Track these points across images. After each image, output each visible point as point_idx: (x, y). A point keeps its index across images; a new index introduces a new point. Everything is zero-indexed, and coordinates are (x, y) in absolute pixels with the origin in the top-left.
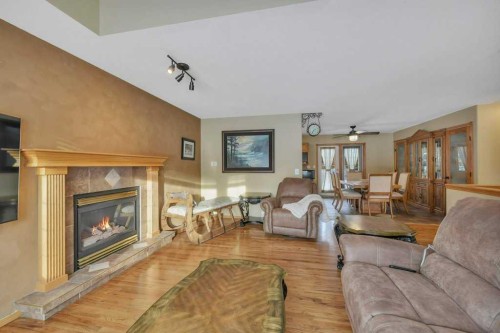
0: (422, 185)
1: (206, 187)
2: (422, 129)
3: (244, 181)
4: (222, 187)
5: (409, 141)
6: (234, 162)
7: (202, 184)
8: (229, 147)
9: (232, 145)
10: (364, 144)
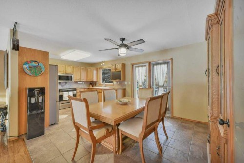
10: (172, 59)
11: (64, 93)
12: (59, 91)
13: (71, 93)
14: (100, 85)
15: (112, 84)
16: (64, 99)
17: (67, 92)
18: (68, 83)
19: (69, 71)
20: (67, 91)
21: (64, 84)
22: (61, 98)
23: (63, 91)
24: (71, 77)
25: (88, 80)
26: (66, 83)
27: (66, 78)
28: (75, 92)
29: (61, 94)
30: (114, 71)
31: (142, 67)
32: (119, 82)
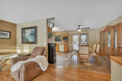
0: (108, 50)
1: (18, 49)
2: (109, 25)
3: (28, 47)
4: (22, 49)
5: (104, 31)
6: (25, 40)
7: (17, 48)
8: (23, 34)
9: (24, 33)
10: (88, 33)
30: (64, 36)
31: (76, 35)
32: (66, 41)
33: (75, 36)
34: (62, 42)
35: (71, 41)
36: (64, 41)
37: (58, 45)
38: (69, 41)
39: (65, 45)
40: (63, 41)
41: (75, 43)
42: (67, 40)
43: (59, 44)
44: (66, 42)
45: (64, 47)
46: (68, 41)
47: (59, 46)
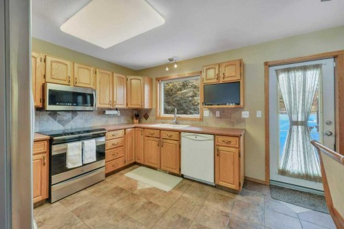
11: (69, 145)
12: (51, 142)
13: (91, 145)
14: (159, 119)
15: (197, 116)
16: (69, 166)
17: (79, 144)
18: (80, 115)
19: (84, 79)
20: (79, 139)
21: (69, 115)
22: (57, 164)
23: (65, 141)
24: (92, 96)
25: (130, 106)
26: (74, 112)
27: (71, 98)
28: (102, 140)
29: (56, 150)
30: (215, 81)
31: (305, 68)
32: (222, 111)
33: (299, 74)
34: (201, 119)
35: (259, 114)
36: (213, 111)
37: (175, 135)
38: (245, 114)
39: (220, 139)
40: (206, 113)
41: (296, 123)
42: (232, 106)
43: (180, 132)
44: (224, 115)
45: (217, 153)
46: (242, 109)
47: (179, 140)
